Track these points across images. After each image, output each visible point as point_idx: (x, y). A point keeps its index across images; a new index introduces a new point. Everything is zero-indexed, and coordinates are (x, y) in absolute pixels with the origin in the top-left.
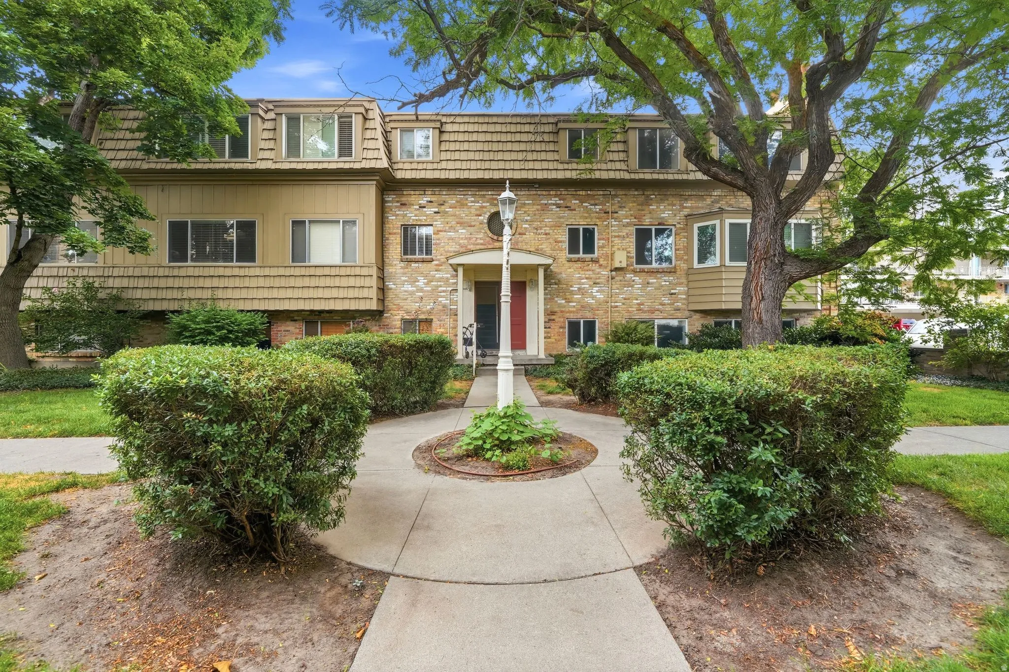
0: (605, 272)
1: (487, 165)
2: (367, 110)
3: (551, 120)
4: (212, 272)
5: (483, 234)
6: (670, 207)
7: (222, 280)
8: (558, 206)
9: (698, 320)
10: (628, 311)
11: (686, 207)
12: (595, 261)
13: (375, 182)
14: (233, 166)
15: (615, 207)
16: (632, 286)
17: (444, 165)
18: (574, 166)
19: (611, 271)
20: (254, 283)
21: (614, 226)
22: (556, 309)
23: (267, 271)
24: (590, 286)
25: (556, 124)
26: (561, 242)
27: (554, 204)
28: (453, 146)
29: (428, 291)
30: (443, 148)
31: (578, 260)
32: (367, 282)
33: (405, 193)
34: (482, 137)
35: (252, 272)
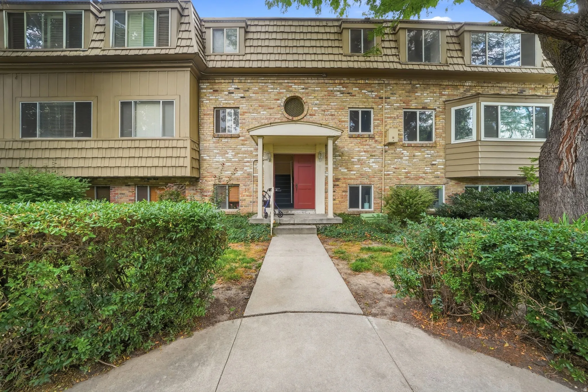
0: (380, 147)
1: (284, 57)
2: (183, 9)
3: (336, 24)
4: (55, 145)
5: (280, 114)
6: (432, 94)
7: (64, 152)
8: (342, 93)
9: (453, 186)
10: (398, 179)
11: (444, 95)
12: (371, 137)
13: (189, 69)
14: (67, 53)
15: (388, 94)
16: (401, 158)
17: (248, 57)
18: (356, 58)
19: (385, 145)
20: (89, 154)
21: (387, 109)
22: (340, 177)
23: (100, 144)
24: (368, 158)
25: (340, 26)
26: (344, 121)
27: (338, 91)
28: (255, 43)
29: (235, 162)
30: (248, 44)
31: (358, 136)
32: (183, 153)
33: (217, 81)
34: (279, 36)
35: (88, 145)
